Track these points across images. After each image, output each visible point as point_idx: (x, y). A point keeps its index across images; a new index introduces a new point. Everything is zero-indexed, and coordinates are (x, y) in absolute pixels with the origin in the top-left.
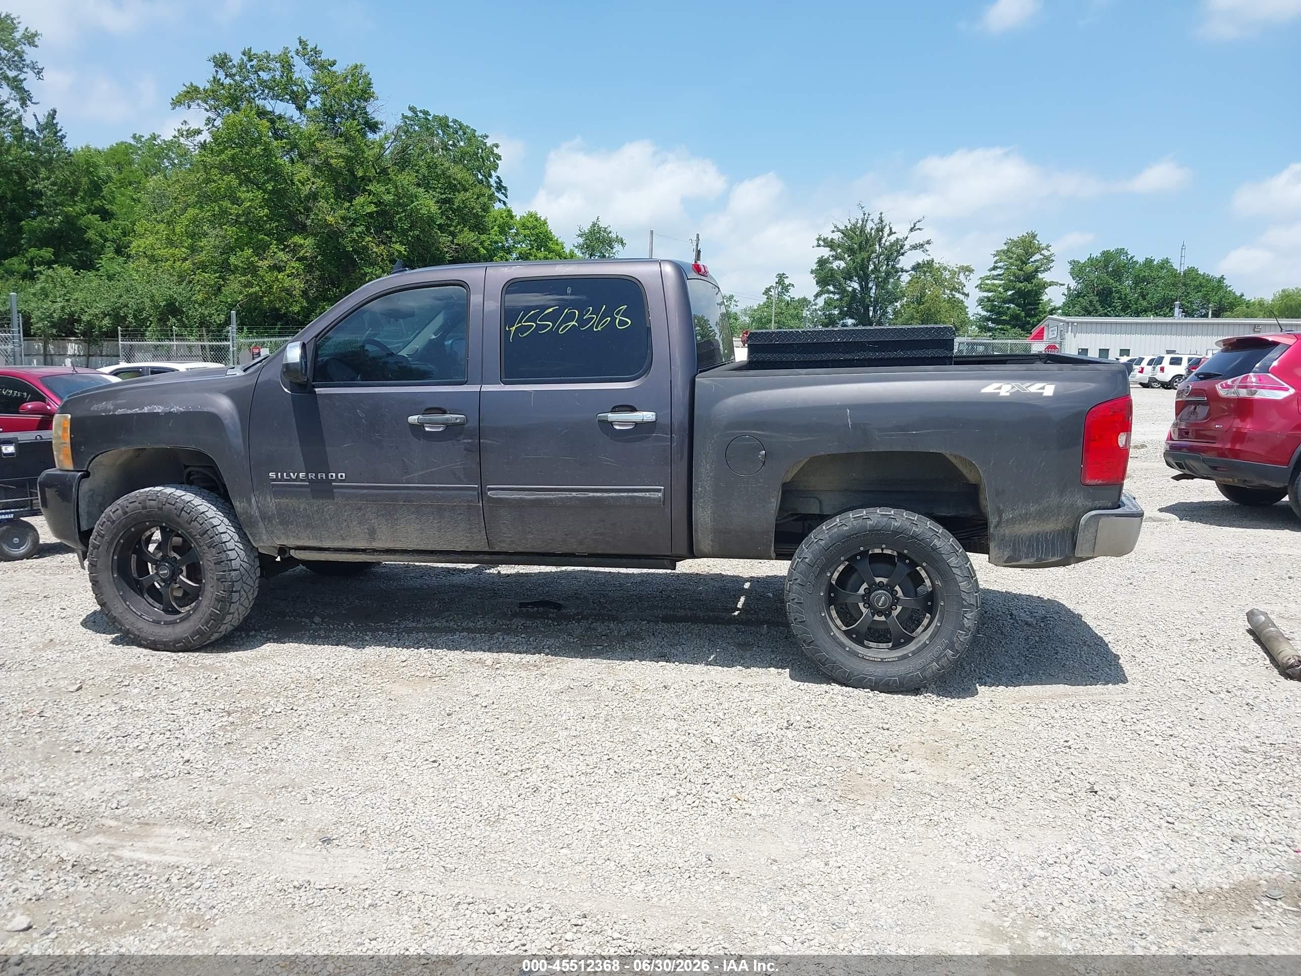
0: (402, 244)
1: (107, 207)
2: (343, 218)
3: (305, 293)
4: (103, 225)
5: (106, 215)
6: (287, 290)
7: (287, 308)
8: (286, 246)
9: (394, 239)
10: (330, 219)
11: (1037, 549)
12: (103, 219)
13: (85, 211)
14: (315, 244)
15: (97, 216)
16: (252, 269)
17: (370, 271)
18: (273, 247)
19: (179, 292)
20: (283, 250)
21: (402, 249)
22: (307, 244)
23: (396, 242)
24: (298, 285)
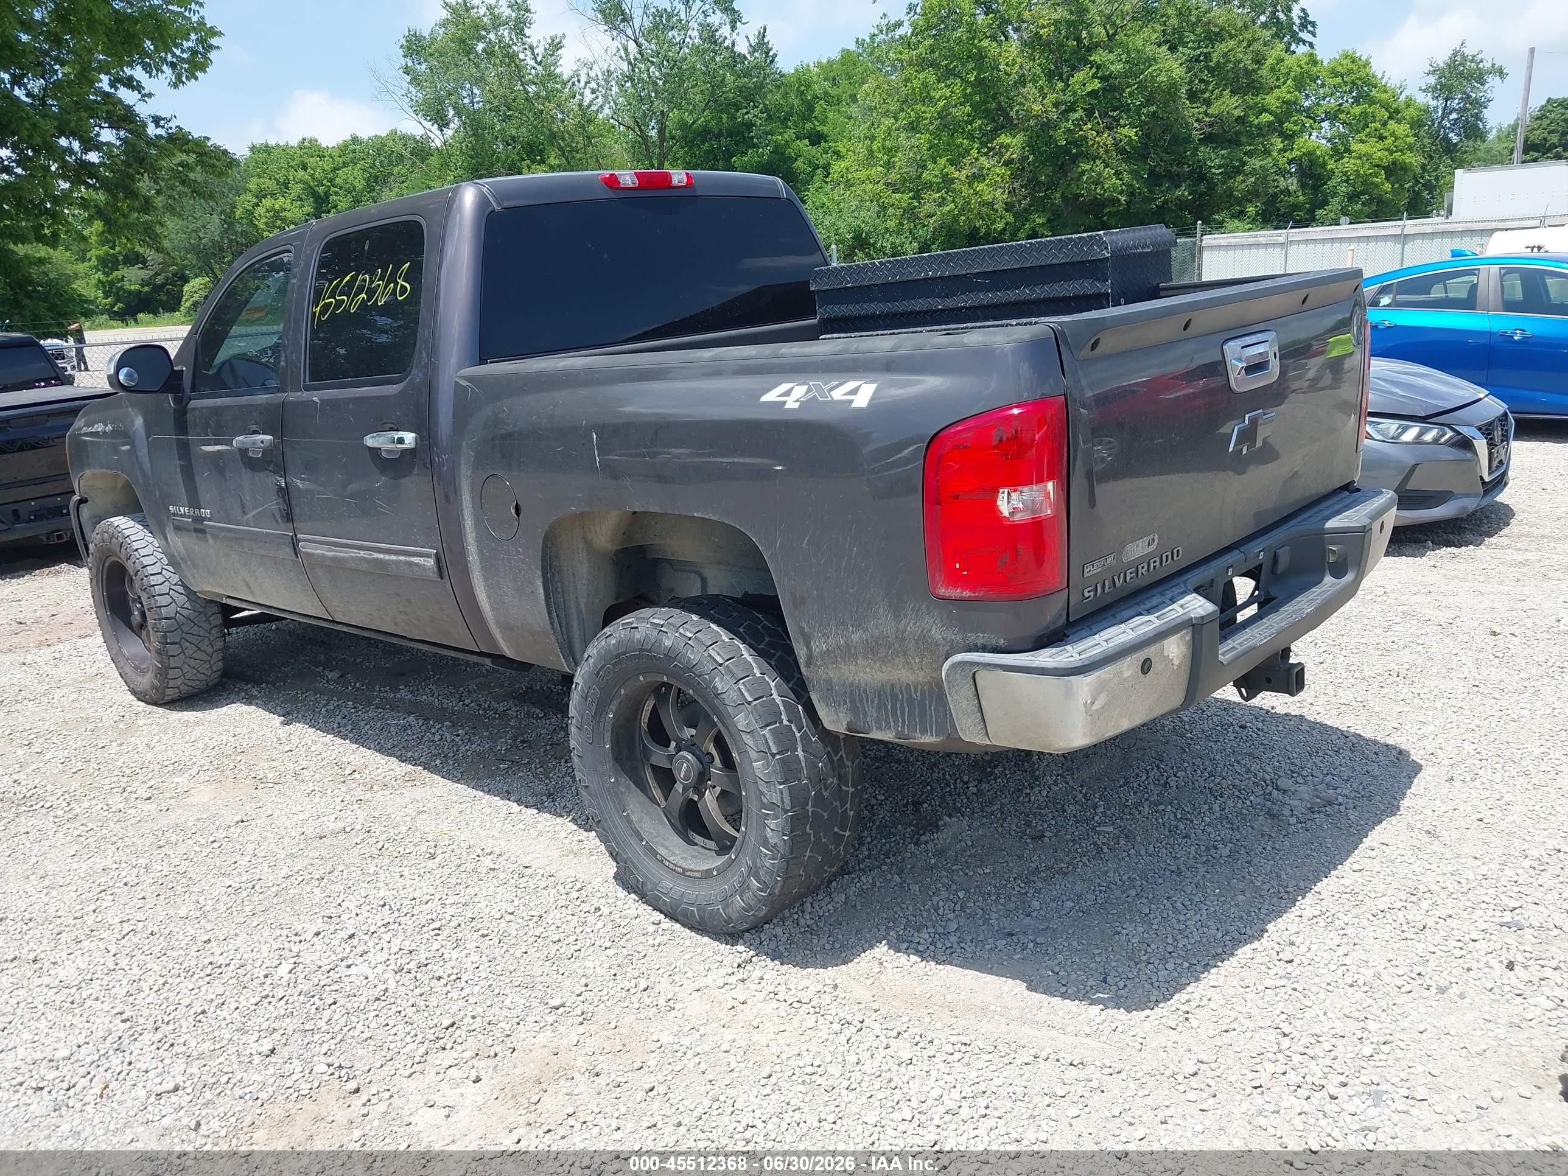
0: (1132, 126)
1: (819, 128)
2: (1056, 105)
3: (1009, 207)
4: (813, 150)
5: (816, 138)
6: (988, 204)
7: (988, 226)
8: (990, 149)
9: (1122, 122)
10: (1036, 107)
11: (894, 713)
12: (812, 144)
13: (793, 136)
14: (1024, 141)
15: (807, 141)
16: (947, 182)
17: (1088, 167)
18: (974, 153)
19: (867, 218)
20: (986, 154)
21: (1132, 133)
22: (1013, 142)
23: (1124, 126)
24: (1000, 196)
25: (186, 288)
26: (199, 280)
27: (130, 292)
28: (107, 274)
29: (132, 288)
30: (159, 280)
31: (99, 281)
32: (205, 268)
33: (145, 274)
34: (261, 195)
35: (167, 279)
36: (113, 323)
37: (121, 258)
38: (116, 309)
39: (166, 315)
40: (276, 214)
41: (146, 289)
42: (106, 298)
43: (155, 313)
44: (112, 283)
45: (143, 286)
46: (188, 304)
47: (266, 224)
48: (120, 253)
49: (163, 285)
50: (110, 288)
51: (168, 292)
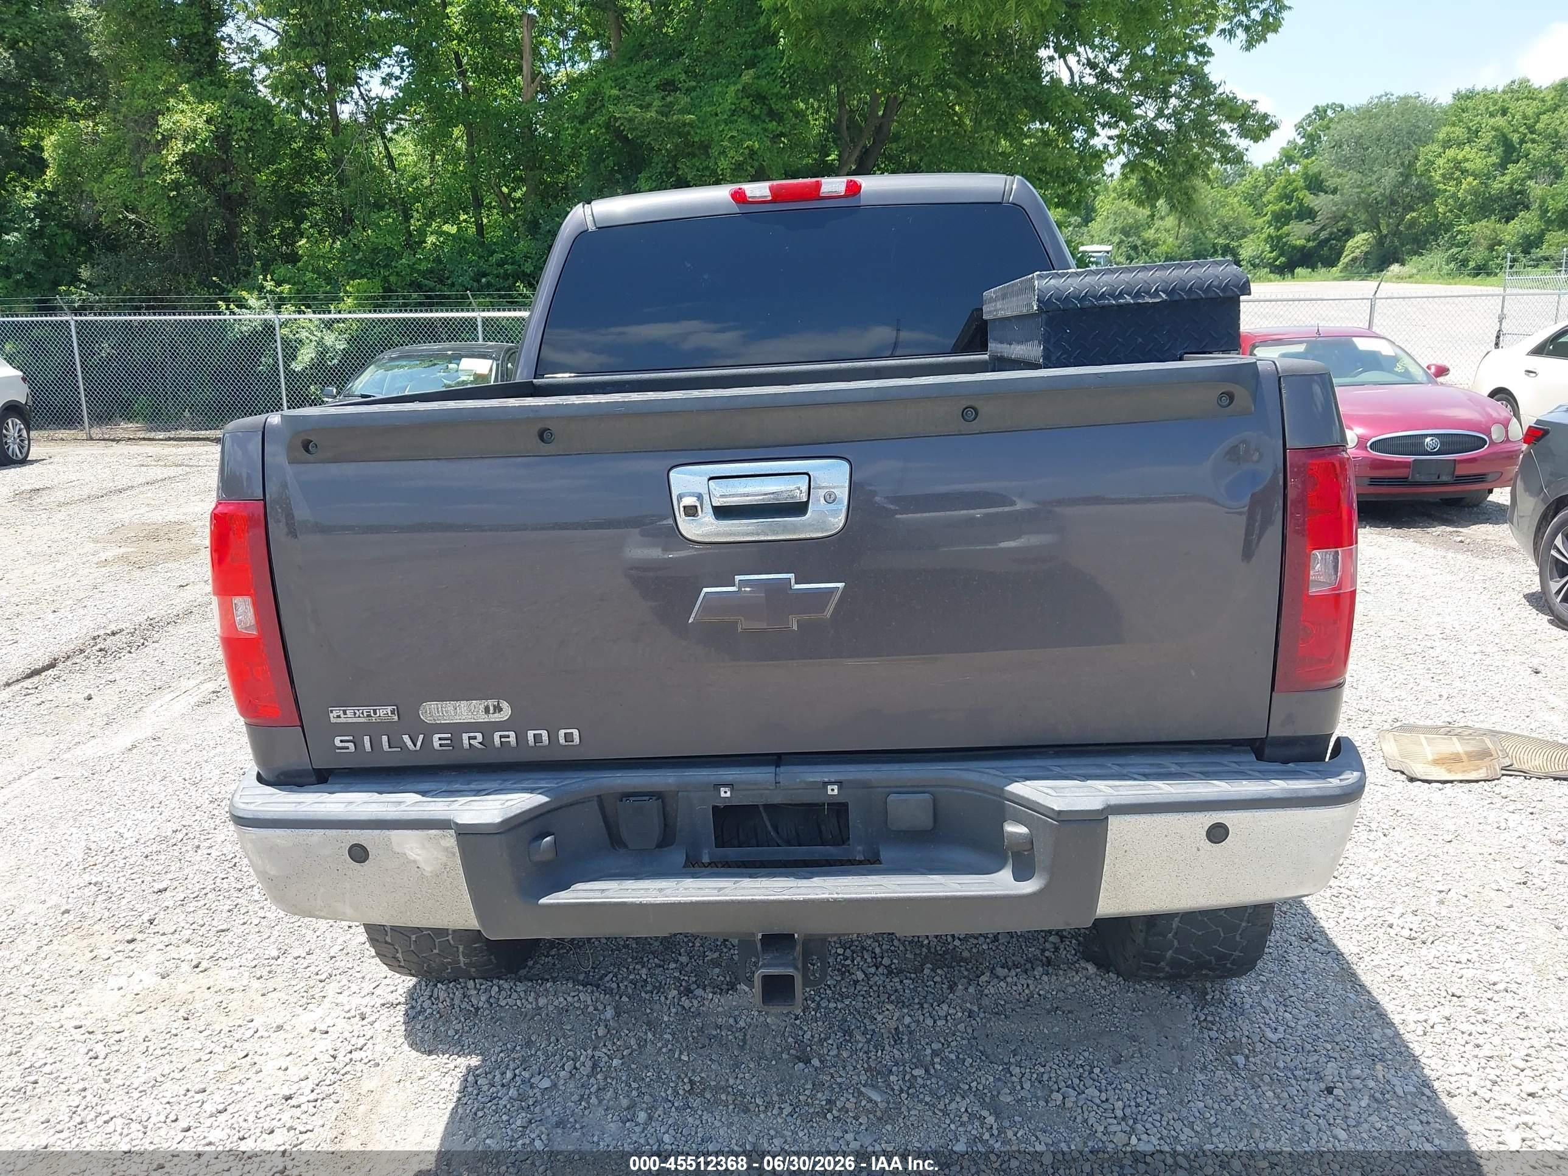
25: (1349, 243)
26: (1365, 236)
27: (1294, 247)
28: (1278, 229)
29: (1298, 242)
30: (1323, 235)
31: (1269, 236)
32: (1373, 225)
33: (1311, 229)
34: (1447, 144)
35: (1331, 234)
36: (1272, 276)
37: (1294, 213)
38: (1277, 263)
39: (1324, 270)
40: (1457, 164)
41: (1311, 244)
42: (1271, 252)
43: (1313, 267)
44: (1279, 238)
45: (1308, 240)
46: (1346, 260)
47: (1443, 176)
48: (1294, 208)
49: (1327, 240)
50: (1276, 242)
51: (1331, 248)
